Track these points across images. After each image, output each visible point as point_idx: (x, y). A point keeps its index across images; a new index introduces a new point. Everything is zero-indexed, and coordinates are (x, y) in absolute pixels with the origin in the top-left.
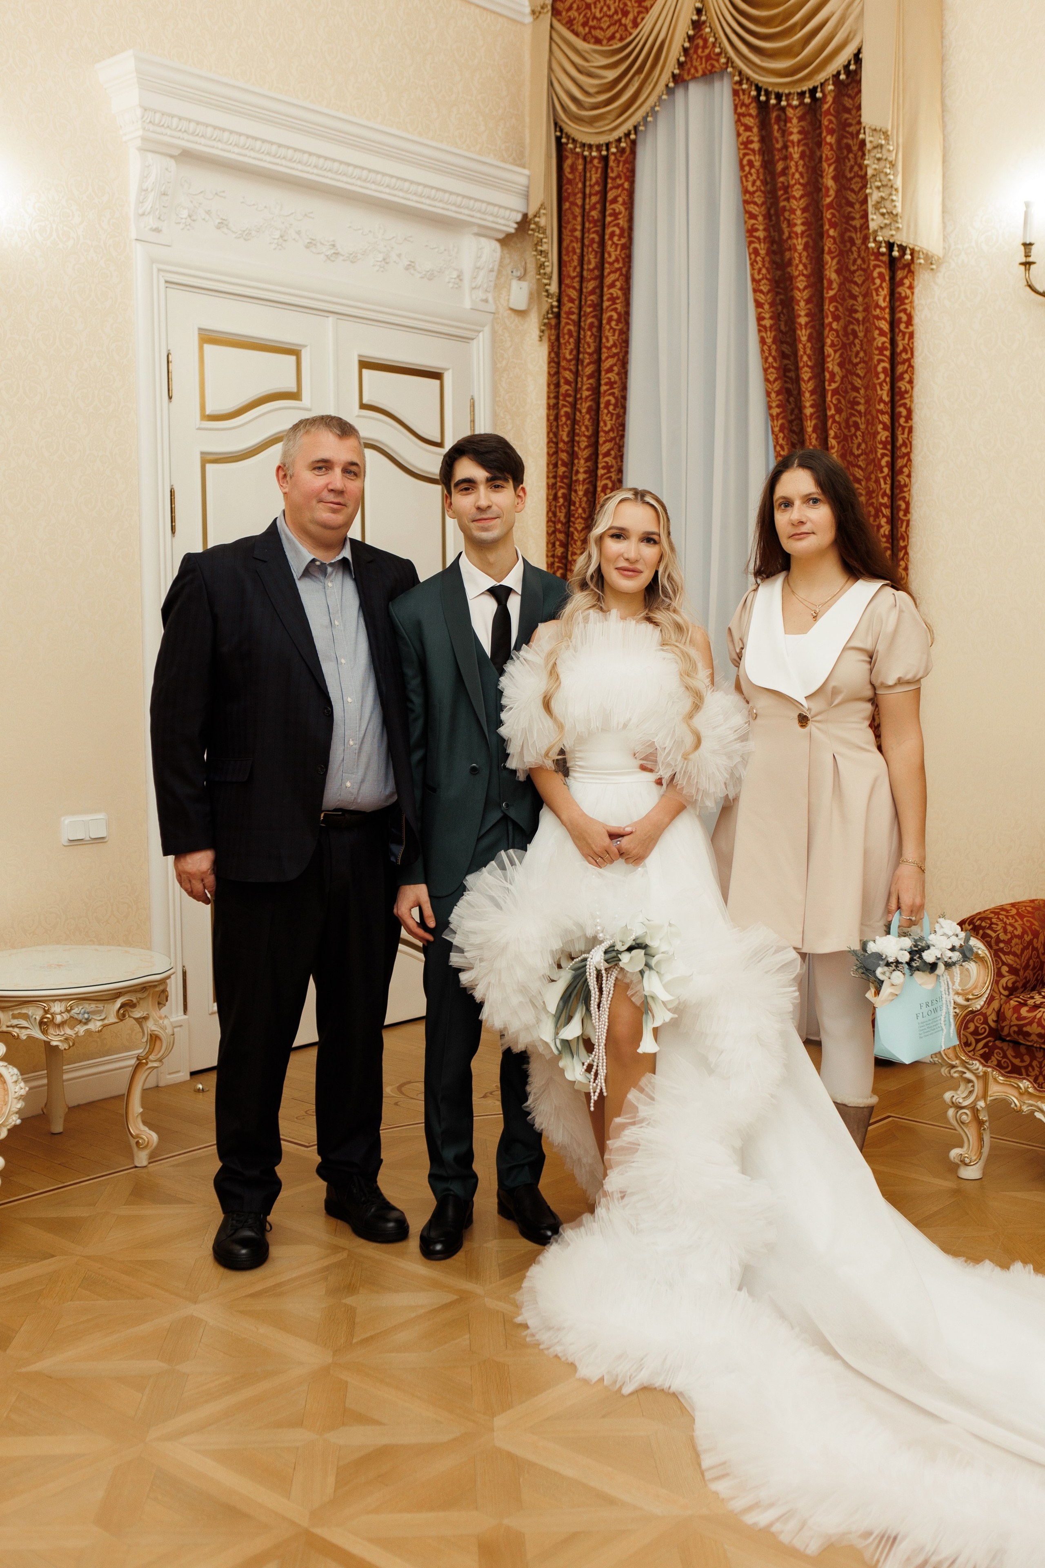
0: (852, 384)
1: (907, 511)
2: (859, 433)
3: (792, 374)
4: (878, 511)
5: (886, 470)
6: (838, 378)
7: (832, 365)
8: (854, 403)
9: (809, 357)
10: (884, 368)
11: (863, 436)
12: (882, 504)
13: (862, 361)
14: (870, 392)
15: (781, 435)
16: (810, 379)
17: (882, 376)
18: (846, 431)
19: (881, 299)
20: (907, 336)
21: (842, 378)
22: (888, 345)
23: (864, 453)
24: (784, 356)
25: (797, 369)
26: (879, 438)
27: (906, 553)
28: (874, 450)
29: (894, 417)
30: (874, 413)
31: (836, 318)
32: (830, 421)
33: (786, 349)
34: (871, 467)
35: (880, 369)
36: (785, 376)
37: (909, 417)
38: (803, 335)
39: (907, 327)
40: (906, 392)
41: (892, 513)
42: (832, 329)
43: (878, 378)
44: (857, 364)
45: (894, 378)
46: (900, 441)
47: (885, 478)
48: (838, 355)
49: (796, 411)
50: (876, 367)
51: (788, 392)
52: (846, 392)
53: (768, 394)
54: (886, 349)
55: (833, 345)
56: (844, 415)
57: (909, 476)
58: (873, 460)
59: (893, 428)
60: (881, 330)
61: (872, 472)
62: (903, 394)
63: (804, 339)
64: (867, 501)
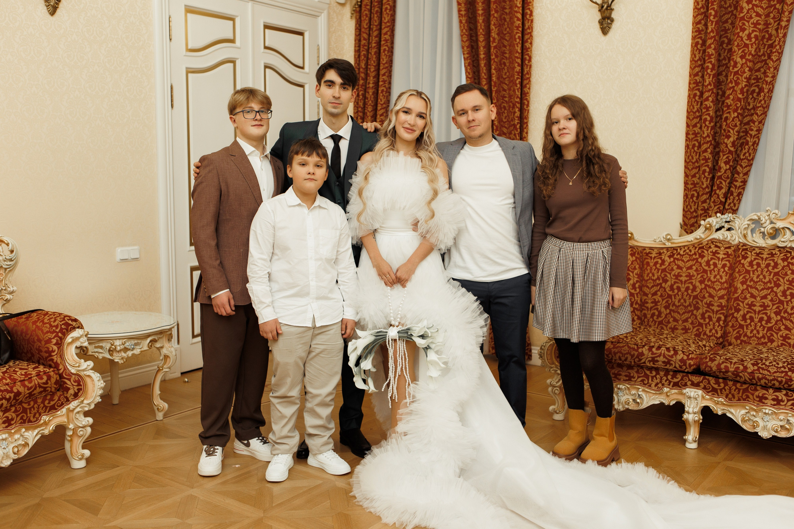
0: (503, 43)
1: (528, 106)
2: (506, 68)
3: (474, 38)
4: (514, 105)
5: (519, 86)
6: (496, 41)
7: (494, 34)
8: (504, 53)
9: (483, 30)
10: (519, 36)
11: (508, 69)
12: (516, 102)
13: (508, 33)
14: (511, 48)
15: (469, 67)
16: (483, 41)
17: (518, 40)
18: (500, 66)
19: (518, 3)
20: (530, 21)
21: (499, 41)
22: (521, 25)
23: (508, 77)
24: (471, 29)
25: (477, 35)
26: (516, 70)
27: (527, 125)
28: (513, 76)
29: (523, 60)
30: (513, 58)
31: (496, 12)
32: (492, 62)
33: (472, 26)
34: (511, 84)
35: (517, 37)
36: (471, 39)
37: (530, 60)
38: (480, 19)
39: (530, 17)
40: (529, 48)
41: (521, 106)
42: (494, 17)
43: (516, 41)
44: (506, 34)
45: (523, 41)
46: (526, 72)
47: (518, 89)
48: (497, 29)
49: (476, 56)
50: (515, 35)
51: (472, 47)
52: (500, 47)
53: (463, 48)
54: (519, 27)
55: (494, 25)
56: (499, 58)
57: (529, 89)
58: (512, 81)
59: (522, 65)
60: (518, 18)
61: (512, 86)
62: (528, 49)
63: (481, 21)
64: (509, 100)
